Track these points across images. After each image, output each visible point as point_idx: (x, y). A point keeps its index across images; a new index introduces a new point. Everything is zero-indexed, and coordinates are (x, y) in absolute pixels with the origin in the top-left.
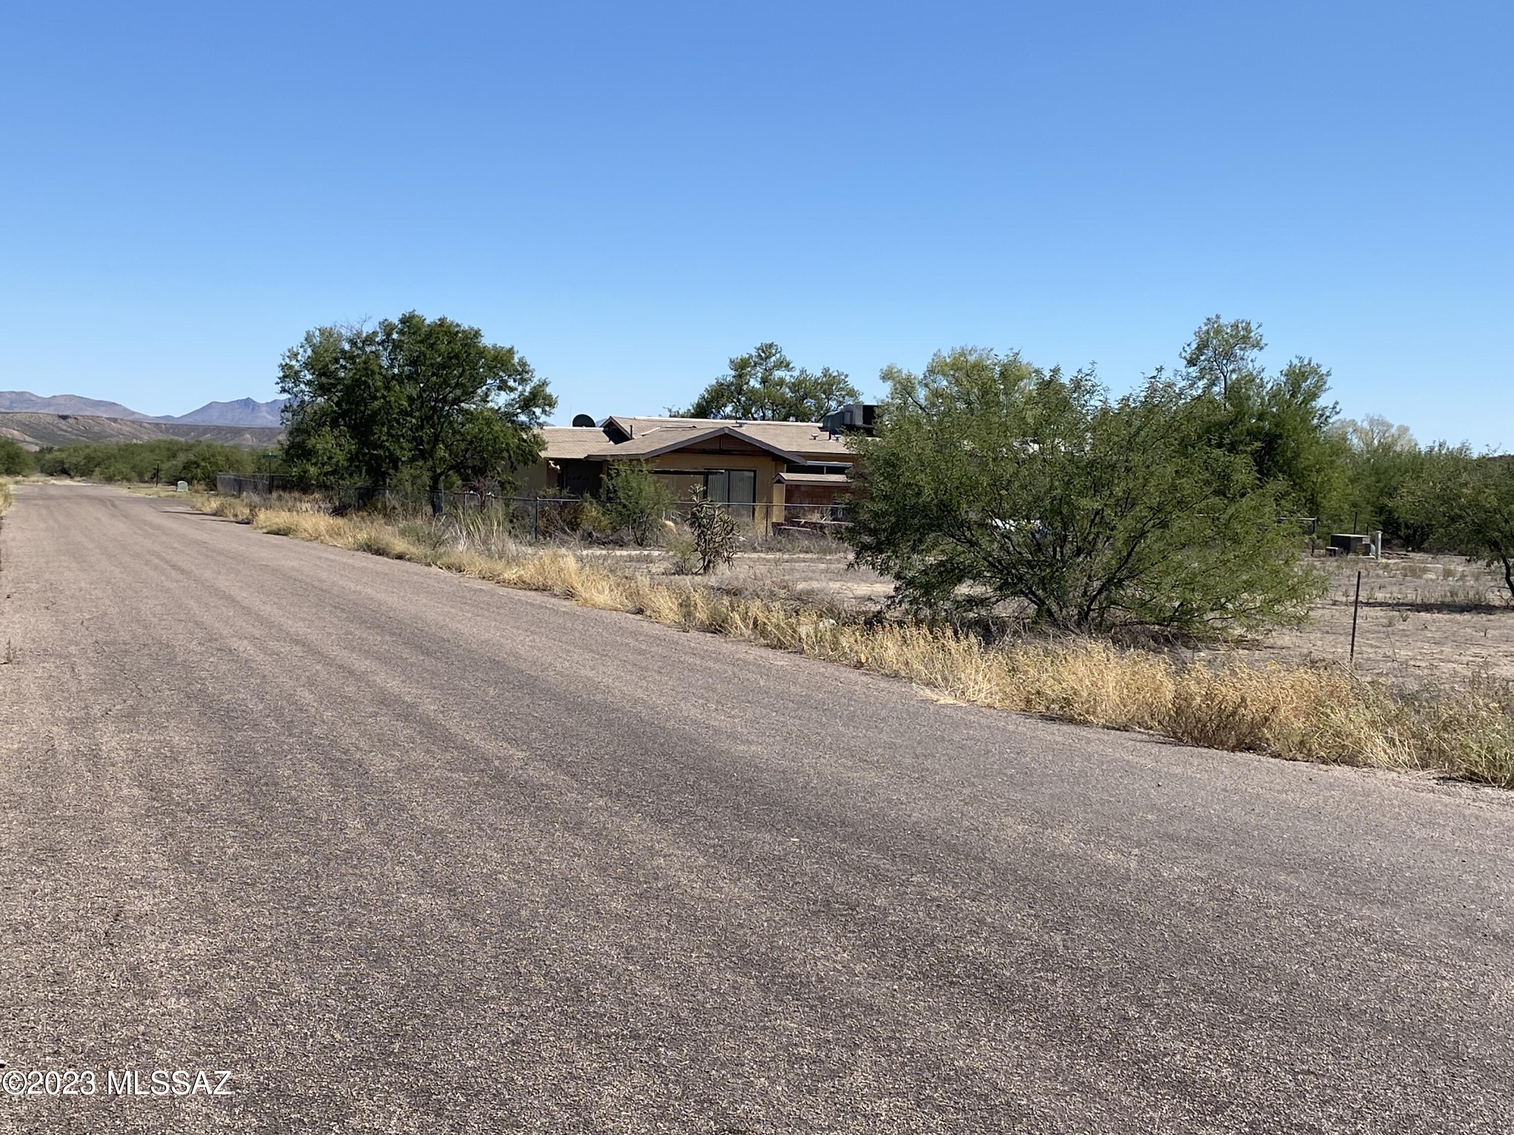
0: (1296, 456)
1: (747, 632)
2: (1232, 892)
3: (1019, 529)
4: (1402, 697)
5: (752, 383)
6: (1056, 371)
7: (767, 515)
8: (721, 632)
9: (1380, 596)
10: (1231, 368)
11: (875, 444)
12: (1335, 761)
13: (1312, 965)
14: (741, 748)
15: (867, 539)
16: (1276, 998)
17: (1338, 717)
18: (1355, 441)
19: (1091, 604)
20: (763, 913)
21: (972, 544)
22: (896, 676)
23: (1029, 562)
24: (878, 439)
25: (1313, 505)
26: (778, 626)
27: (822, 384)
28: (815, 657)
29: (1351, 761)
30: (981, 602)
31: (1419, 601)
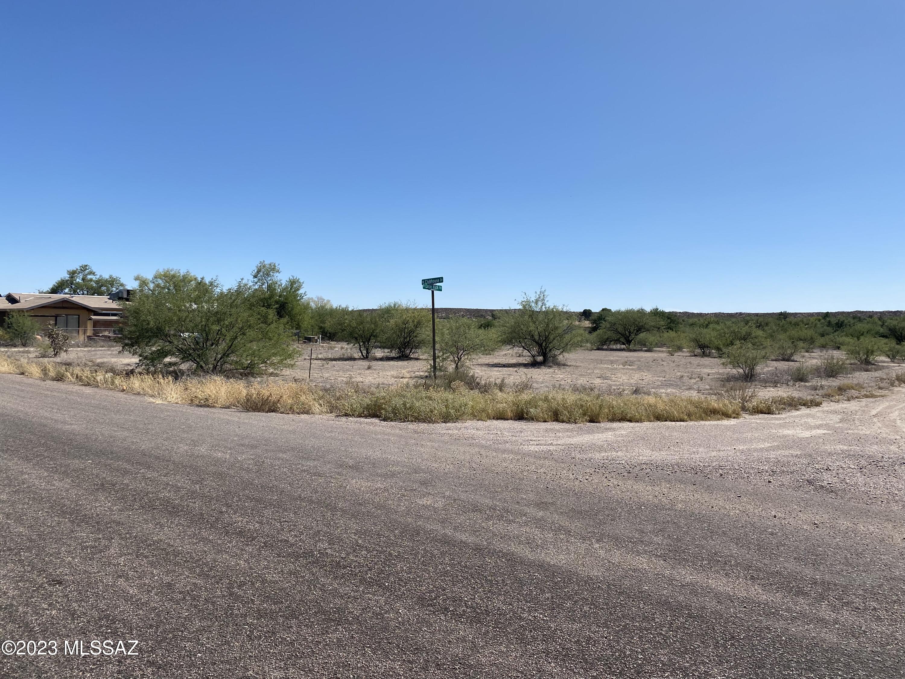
0: (292, 309)
1: (74, 380)
2: (263, 462)
3: (190, 337)
4: (325, 390)
5: (78, 280)
6: (202, 279)
7: (85, 333)
8: (60, 380)
9: (320, 356)
10: (269, 279)
11: (129, 305)
12: (302, 413)
13: (289, 484)
14: (67, 427)
15: (127, 341)
16: (276, 497)
17: (303, 398)
18: (313, 305)
19: (218, 363)
20: (73, 492)
21: (170, 342)
22: (139, 394)
23: (193, 348)
24: (131, 303)
25: (298, 327)
26: (87, 377)
27: (109, 281)
28: (104, 388)
29: (307, 413)
30: (175, 364)
31: (332, 358)
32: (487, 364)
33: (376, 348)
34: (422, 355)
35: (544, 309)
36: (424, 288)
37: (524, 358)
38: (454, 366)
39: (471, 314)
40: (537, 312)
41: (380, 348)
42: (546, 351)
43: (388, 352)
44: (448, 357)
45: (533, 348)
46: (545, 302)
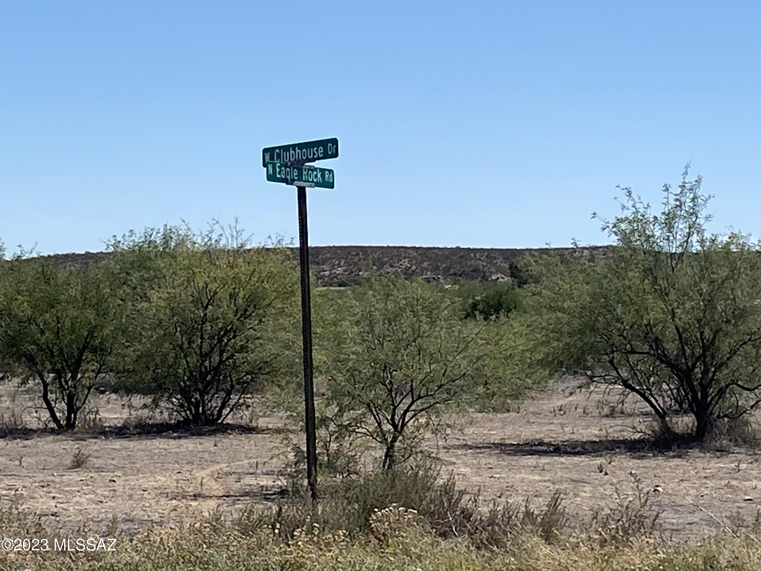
32: (497, 446)
33: (103, 392)
34: (264, 415)
35: (696, 247)
36: (271, 178)
37: (629, 421)
38: (380, 453)
39: (437, 268)
40: (672, 255)
41: (115, 391)
42: (705, 394)
43: (145, 406)
44: (359, 421)
45: (658, 384)
46: (701, 221)
